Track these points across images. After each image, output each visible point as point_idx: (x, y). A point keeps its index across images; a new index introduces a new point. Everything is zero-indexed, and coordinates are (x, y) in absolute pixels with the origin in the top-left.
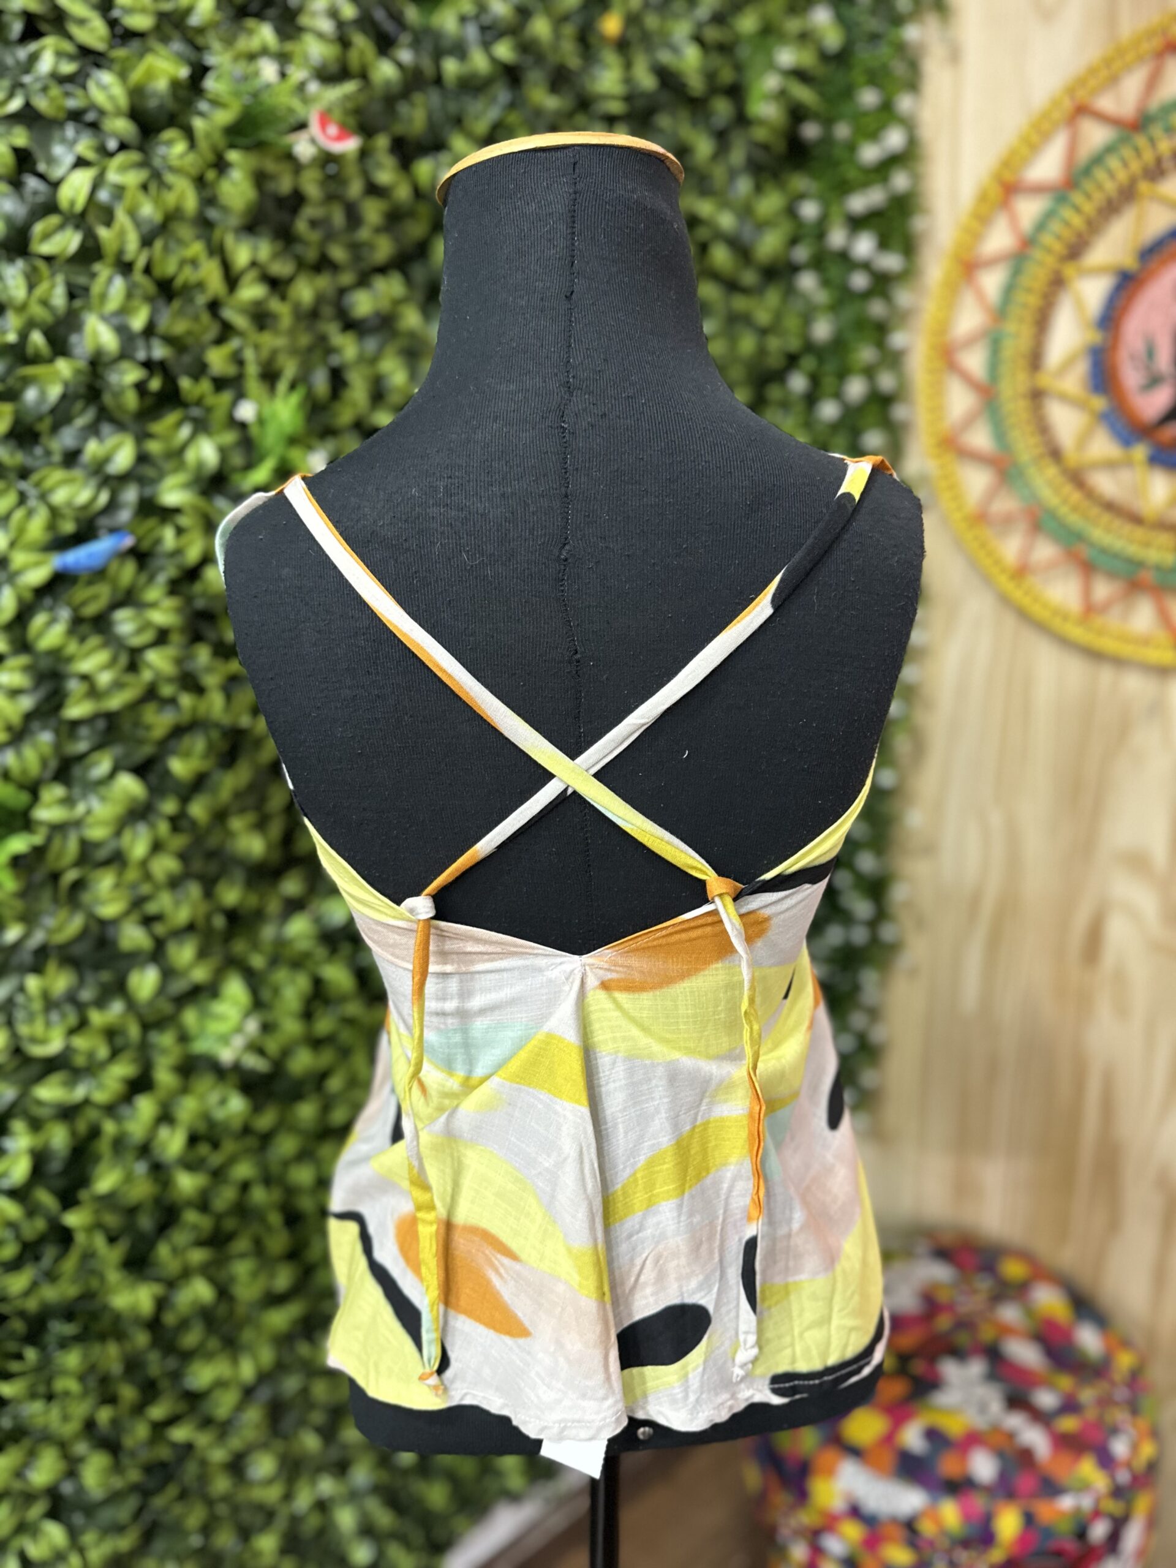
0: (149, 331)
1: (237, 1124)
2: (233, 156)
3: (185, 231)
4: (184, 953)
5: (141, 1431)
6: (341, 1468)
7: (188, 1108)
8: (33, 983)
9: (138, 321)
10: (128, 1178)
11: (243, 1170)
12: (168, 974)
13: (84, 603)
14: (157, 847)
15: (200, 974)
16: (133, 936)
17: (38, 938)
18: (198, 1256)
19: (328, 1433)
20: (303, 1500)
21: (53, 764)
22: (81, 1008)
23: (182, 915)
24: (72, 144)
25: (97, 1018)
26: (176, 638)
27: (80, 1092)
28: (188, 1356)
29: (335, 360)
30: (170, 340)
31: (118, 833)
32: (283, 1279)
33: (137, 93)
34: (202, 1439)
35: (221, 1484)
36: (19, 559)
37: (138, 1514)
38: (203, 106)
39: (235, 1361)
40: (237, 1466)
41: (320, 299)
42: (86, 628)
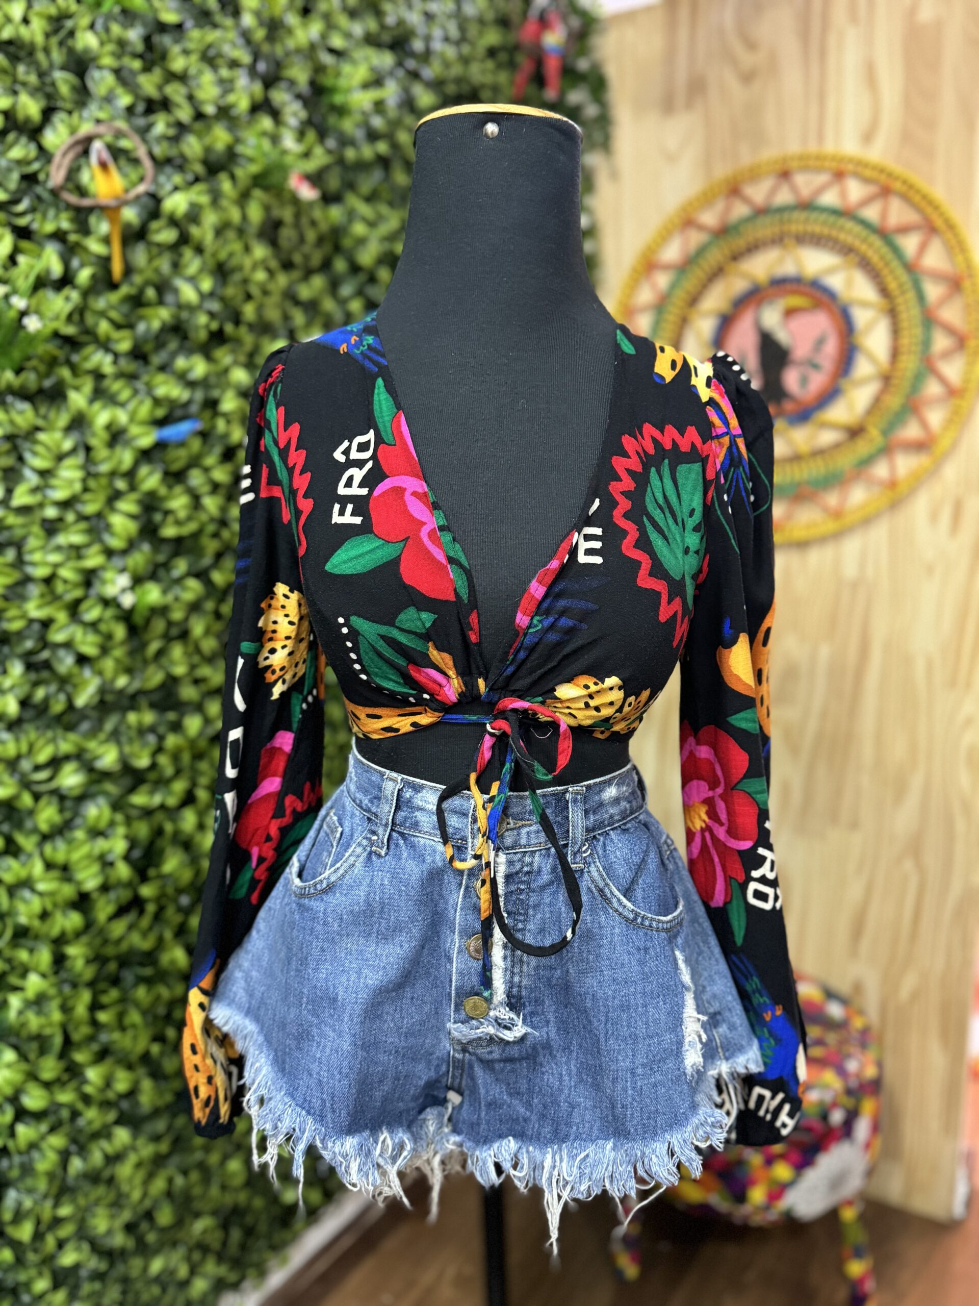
0: (212, 294)
3: (231, 234)
4: (212, 708)
8: (132, 717)
9: (207, 286)
12: (206, 720)
13: (173, 461)
14: (207, 630)
16: (188, 692)
17: (136, 685)
21: (150, 568)
22: (160, 736)
24: (169, 178)
25: (168, 743)
27: (157, 799)
30: (223, 299)
31: (186, 619)
33: (208, 150)
36: (134, 430)
38: (242, 161)
41: (286, 288)
42: (171, 480)
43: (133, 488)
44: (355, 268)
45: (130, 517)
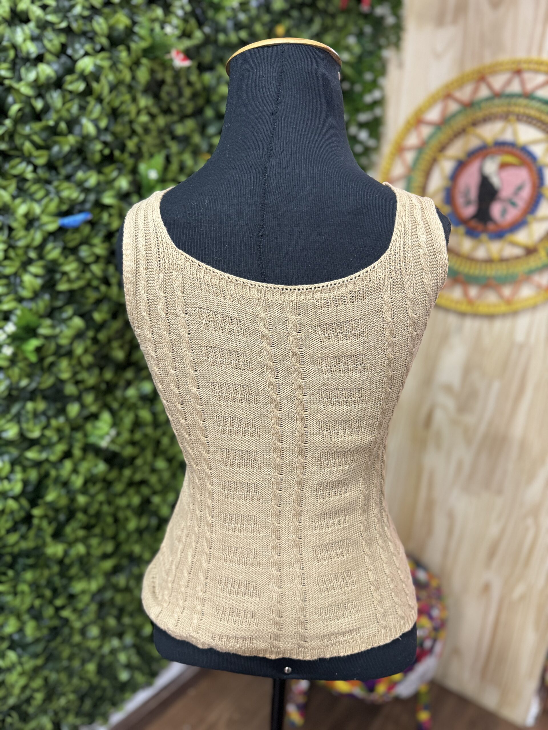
0: (106, 129)
1: (101, 476)
2: (144, 61)
3: (123, 89)
4: (89, 398)
5: (51, 611)
6: (120, 635)
7: (84, 467)
8: (30, 406)
9: (103, 124)
11: (101, 498)
12: (83, 406)
13: (70, 241)
15: (94, 409)
16: (70, 389)
17: (33, 385)
18: (81, 533)
19: (119, 618)
20: (106, 649)
21: (49, 310)
22: (49, 418)
23: (91, 382)
24: (83, 45)
25: (54, 423)
26: (102, 261)
27: (44, 456)
28: (71, 579)
30: (114, 134)
32: (110, 548)
33: (111, 28)
34: (73, 617)
35: (77, 638)
36: (45, 219)
37: (45, 649)
38: (136, 38)
39: (89, 582)
40: (83, 632)
42: (67, 252)
43: (41, 257)
44: (219, 116)
45: (36, 276)
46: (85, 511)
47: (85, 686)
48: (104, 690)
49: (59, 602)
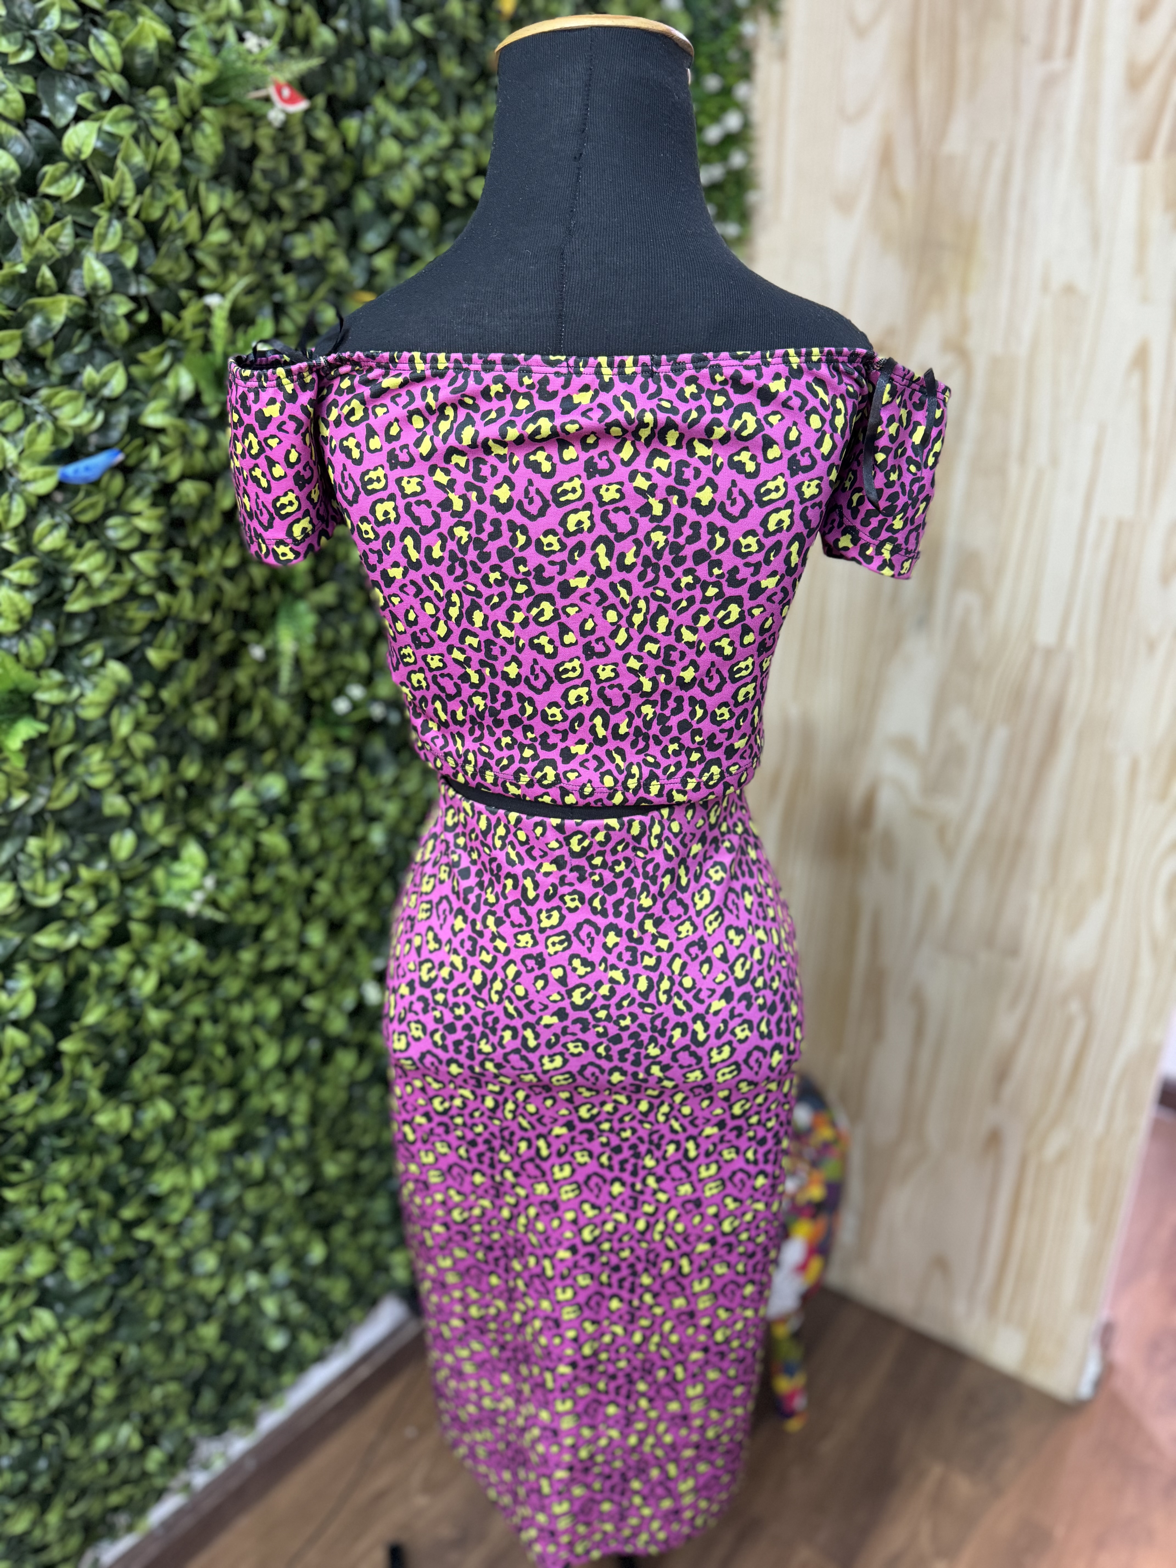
0: (138, 269)
1: (193, 968)
2: (207, 112)
3: (167, 180)
4: (154, 820)
5: (114, 1230)
6: (264, 1267)
7: (157, 953)
8: (34, 844)
9: (130, 259)
10: (110, 1013)
11: (197, 1008)
12: (142, 837)
13: (83, 511)
14: (138, 726)
15: (165, 838)
16: (114, 804)
17: (38, 804)
18: (163, 1081)
19: (256, 1235)
20: (236, 1293)
21: (53, 652)
22: (73, 865)
23: (155, 786)
24: (73, 95)
25: (86, 874)
26: (156, 544)
27: (72, 939)
28: (150, 1168)
29: (277, 297)
30: (156, 279)
31: (107, 715)
32: (225, 1104)
33: (129, 53)
34: (161, 1239)
35: (174, 1278)
36: (26, 470)
37: (111, 1301)
38: (186, 65)
39: (188, 1172)
40: (186, 1263)
41: (269, 242)
42: (81, 533)
43: (27, 548)
44: (385, 208)
45: (22, 588)
46: (165, 1038)
47: (198, 1364)
48: (240, 1370)
49: (128, 1213)
